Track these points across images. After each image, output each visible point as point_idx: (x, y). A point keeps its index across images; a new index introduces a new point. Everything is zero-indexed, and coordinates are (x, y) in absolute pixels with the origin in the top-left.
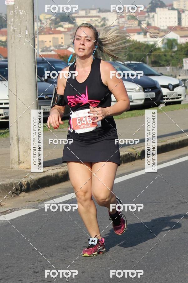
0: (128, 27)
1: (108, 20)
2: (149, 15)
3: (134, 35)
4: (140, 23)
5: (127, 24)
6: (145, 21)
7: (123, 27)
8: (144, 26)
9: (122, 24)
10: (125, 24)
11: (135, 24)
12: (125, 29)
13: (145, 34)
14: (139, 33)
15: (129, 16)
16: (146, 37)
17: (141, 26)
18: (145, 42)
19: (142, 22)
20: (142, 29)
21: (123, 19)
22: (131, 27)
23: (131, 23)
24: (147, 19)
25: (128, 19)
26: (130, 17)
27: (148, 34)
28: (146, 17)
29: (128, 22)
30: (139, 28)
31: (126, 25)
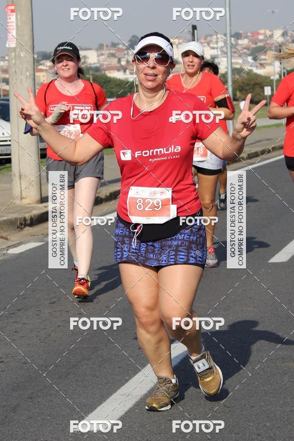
0: (109, 64)
1: (88, 58)
2: (128, 52)
3: (114, 72)
4: (119, 61)
5: (107, 61)
6: (124, 58)
7: (103, 65)
8: (123, 63)
9: (102, 61)
10: (104, 61)
11: (114, 61)
12: (105, 66)
13: (125, 71)
14: (119, 70)
15: (109, 53)
16: (125, 74)
17: (120, 64)
18: (126, 79)
19: (122, 59)
20: (122, 66)
21: (103, 57)
22: (111, 64)
23: (110, 60)
24: (126, 56)
25: (108, 56)
26: (110, 55)
27: (128, 71)
28: (125, 54)
29: (108, 60)
30: (119, 65)
31: (105, 63)
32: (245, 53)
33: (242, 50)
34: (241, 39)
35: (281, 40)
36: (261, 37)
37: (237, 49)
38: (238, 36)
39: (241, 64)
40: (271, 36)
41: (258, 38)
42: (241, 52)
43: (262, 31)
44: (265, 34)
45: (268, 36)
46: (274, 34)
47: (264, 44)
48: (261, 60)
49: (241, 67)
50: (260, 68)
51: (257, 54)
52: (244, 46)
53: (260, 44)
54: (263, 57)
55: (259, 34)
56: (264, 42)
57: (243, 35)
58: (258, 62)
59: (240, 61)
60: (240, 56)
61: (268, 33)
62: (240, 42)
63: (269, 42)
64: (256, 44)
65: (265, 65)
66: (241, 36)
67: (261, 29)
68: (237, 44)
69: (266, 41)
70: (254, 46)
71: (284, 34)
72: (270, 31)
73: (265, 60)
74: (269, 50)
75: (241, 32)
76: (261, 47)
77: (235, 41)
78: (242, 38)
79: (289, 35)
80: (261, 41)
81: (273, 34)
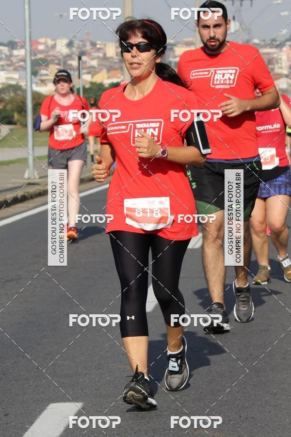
32: (21, 67)
33: (18, 63)
34: (16, 49)
35: (65, 51)
36: (41, 47)
37: (12, 61)
38: (12, 45)
39: (16, 80)
40: (54, 47)
41: (37, 49)
42: (17, 65)
43: (42, 40)
44: (45, 44)
45: (49, 46)
46: (57, 44)
47: (45, 56)
48: (42, 75)
49: (17, 83)
50: (41, 86)
51: (36, 68)
52: (20, 57)
53: (40, 56)
54: (43, 72)
55: (39, 43)
56: (45, 54)
57: (19, 44)
58: (38, 77)
59: (16, 76)
60: (16, 69)
61: (50, 42)
62: (15, 52)
63: (51, 53)
64: (35, 55)
65: (46, 82)
66: (17, 46)
67: (41, 37)
68: (11, 55)
69: (47, 52)
70: (33, 58)
71: (70, 45)
72: (53, 40)
73: (47, 75)
74: (51, 63)
75: (16, 40)
76: (41, 59)
77: (9, 51)
78: (18, 48)
79: (76, 45)
80: (41, 52)
81: (55, 45)
